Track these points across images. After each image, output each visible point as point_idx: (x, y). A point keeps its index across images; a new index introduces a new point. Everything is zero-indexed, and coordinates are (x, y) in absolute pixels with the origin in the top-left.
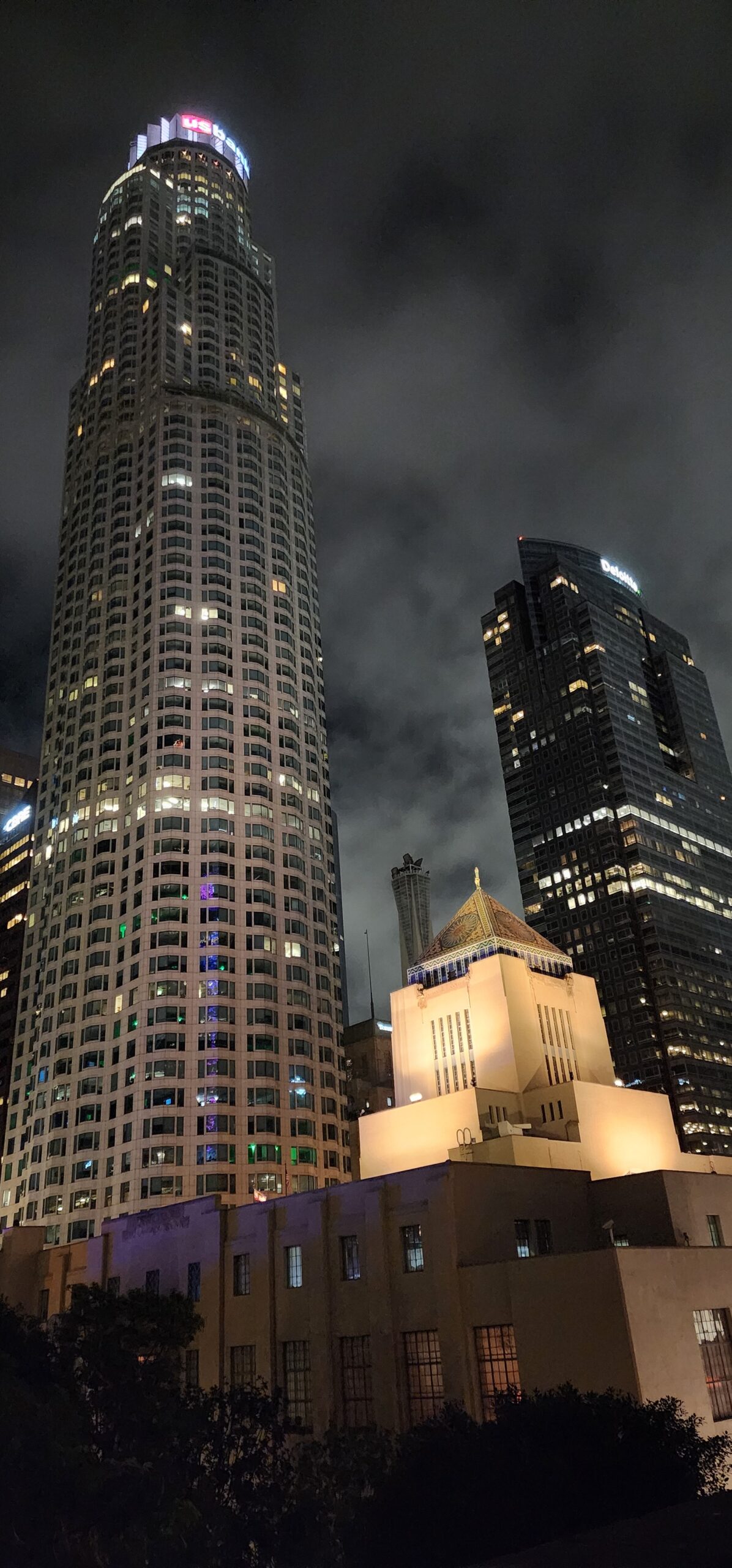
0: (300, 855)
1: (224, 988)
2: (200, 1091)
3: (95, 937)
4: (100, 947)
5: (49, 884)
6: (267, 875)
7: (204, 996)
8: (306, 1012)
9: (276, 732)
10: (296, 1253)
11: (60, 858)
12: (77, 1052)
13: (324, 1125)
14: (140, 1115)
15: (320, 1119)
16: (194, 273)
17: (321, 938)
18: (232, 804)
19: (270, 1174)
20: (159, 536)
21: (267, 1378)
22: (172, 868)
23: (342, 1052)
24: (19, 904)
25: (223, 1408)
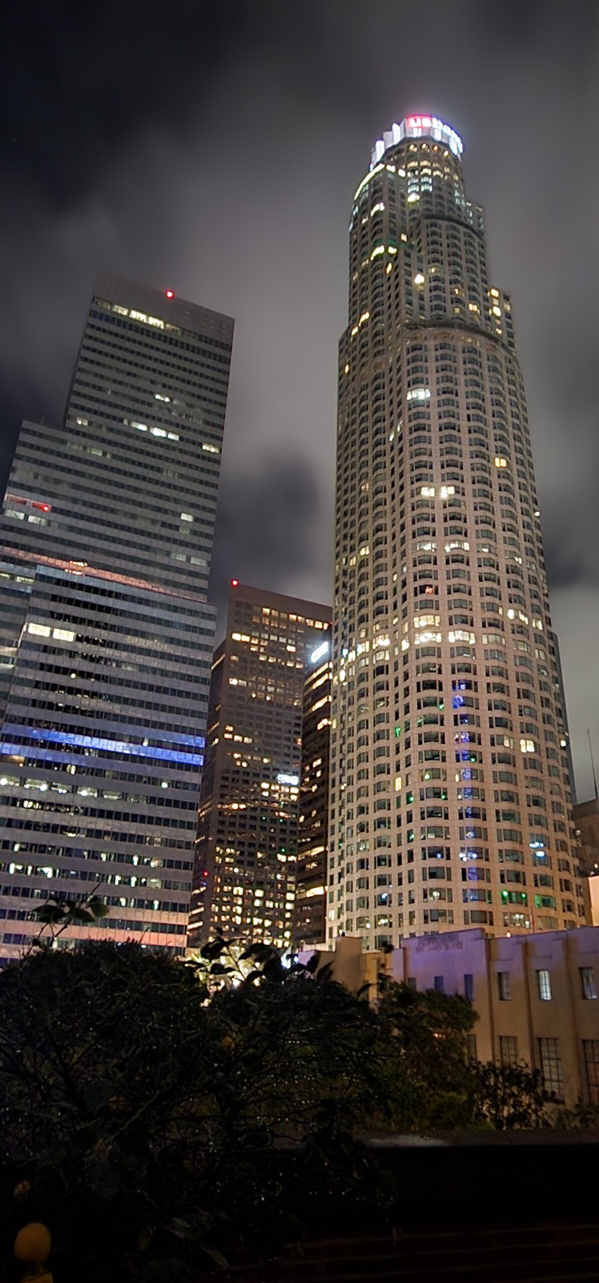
0: (528, 671)
1: (476, 774)
2: (462, 849)
3: (378, 736)
4: (382, 743)
5: (344, 698)
6: (503, 688)
7: (460, 780)
8: (541, 793)
9: (504, 577)
10: (545, 977)
11: (350, 680)
12: (372, 817)
13: (561, 880)
14: (419, 864)
15: (558, 875)
16: (423, 236)
17: (549, 736)
18: (472, 635)
19: (520, 914)
20: (407, 438)
21: (528, 1059)
22: (430, 685)
23: (572, 824)
24: (325, 712)
25: (496, 1076)
